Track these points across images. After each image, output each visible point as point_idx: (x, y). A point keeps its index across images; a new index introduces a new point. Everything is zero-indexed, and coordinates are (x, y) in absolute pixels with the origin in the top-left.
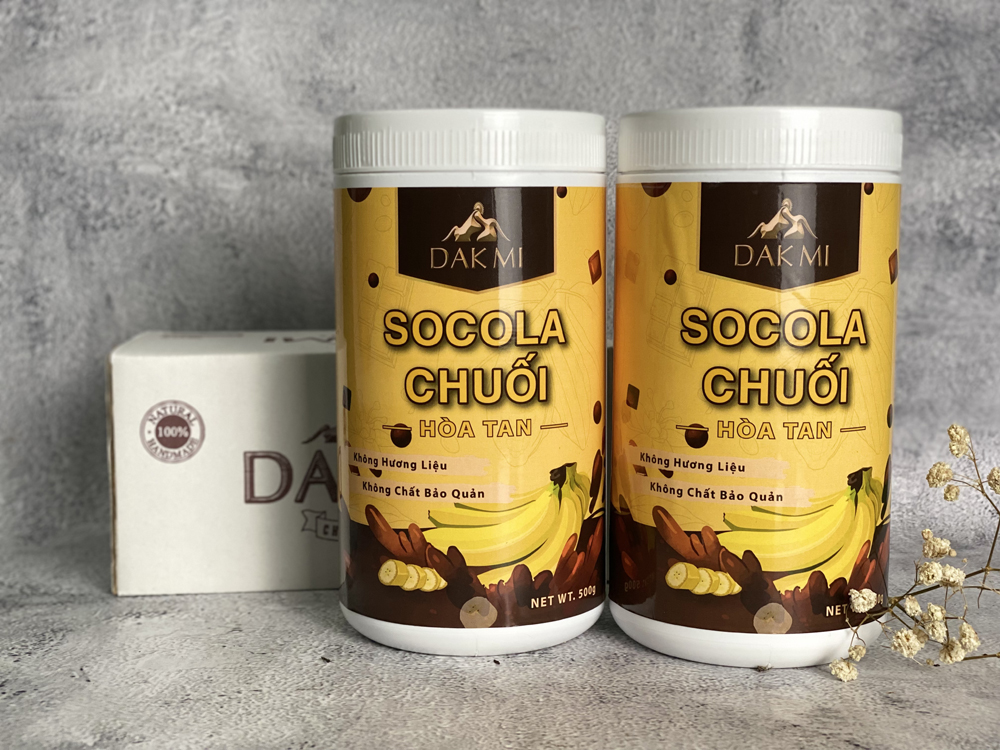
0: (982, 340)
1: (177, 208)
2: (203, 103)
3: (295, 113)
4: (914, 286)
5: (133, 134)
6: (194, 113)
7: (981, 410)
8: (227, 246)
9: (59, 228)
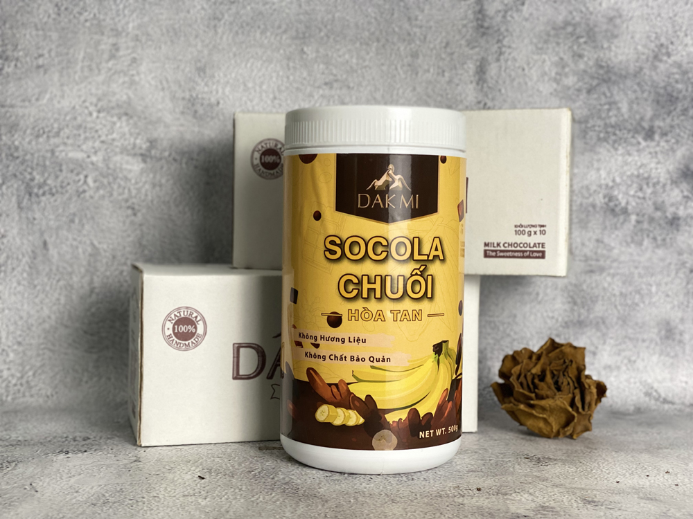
0: (636, 276)
1: (95, 181)
2: (116, 111)
3: (178, 119)
4: (590, 240)
5: (66, 131)
6: (109, 118)
7: (637, 324)
8: (128, 208)
9: (13, 194)
